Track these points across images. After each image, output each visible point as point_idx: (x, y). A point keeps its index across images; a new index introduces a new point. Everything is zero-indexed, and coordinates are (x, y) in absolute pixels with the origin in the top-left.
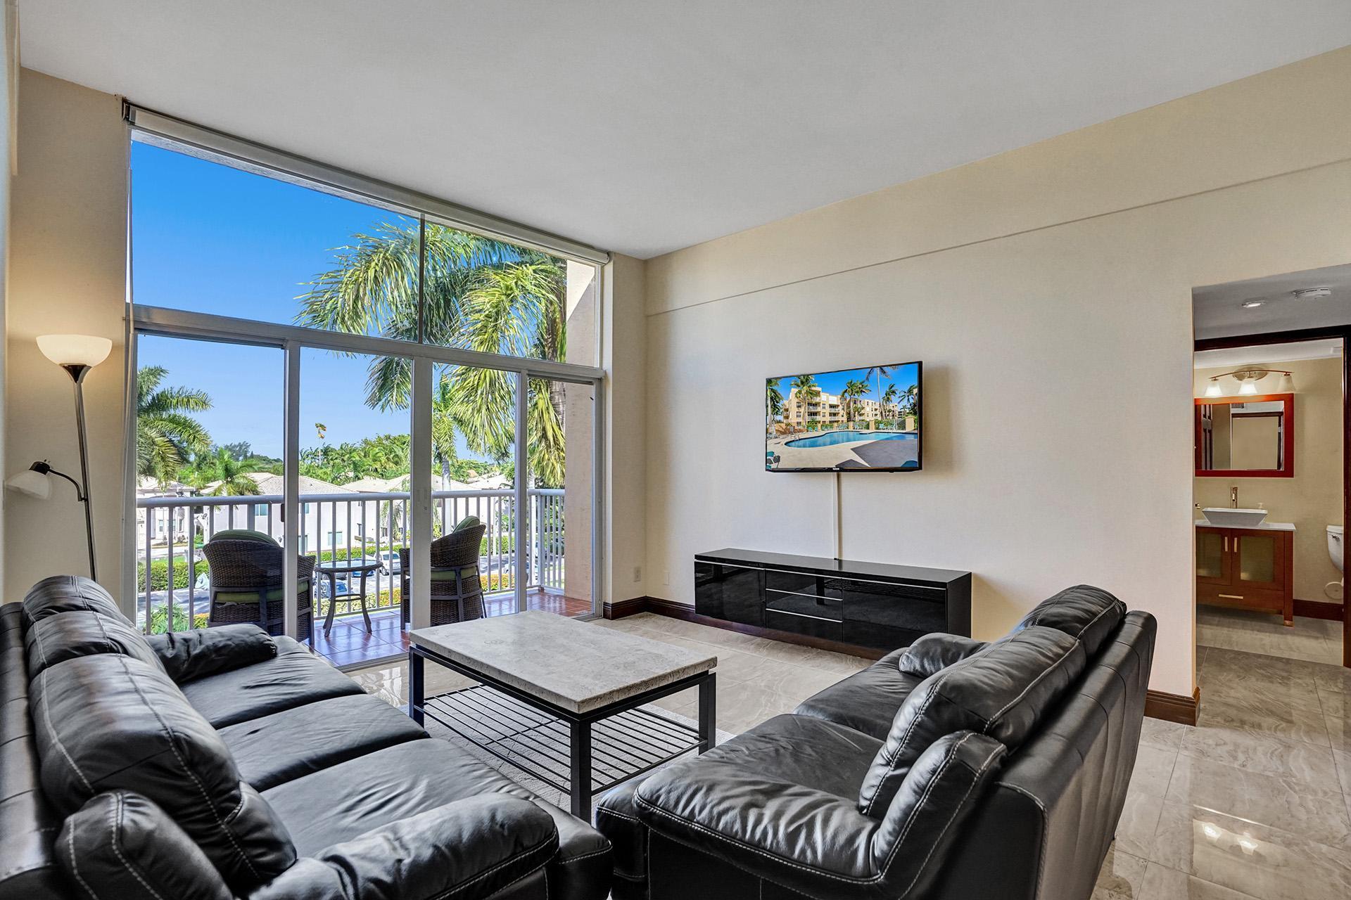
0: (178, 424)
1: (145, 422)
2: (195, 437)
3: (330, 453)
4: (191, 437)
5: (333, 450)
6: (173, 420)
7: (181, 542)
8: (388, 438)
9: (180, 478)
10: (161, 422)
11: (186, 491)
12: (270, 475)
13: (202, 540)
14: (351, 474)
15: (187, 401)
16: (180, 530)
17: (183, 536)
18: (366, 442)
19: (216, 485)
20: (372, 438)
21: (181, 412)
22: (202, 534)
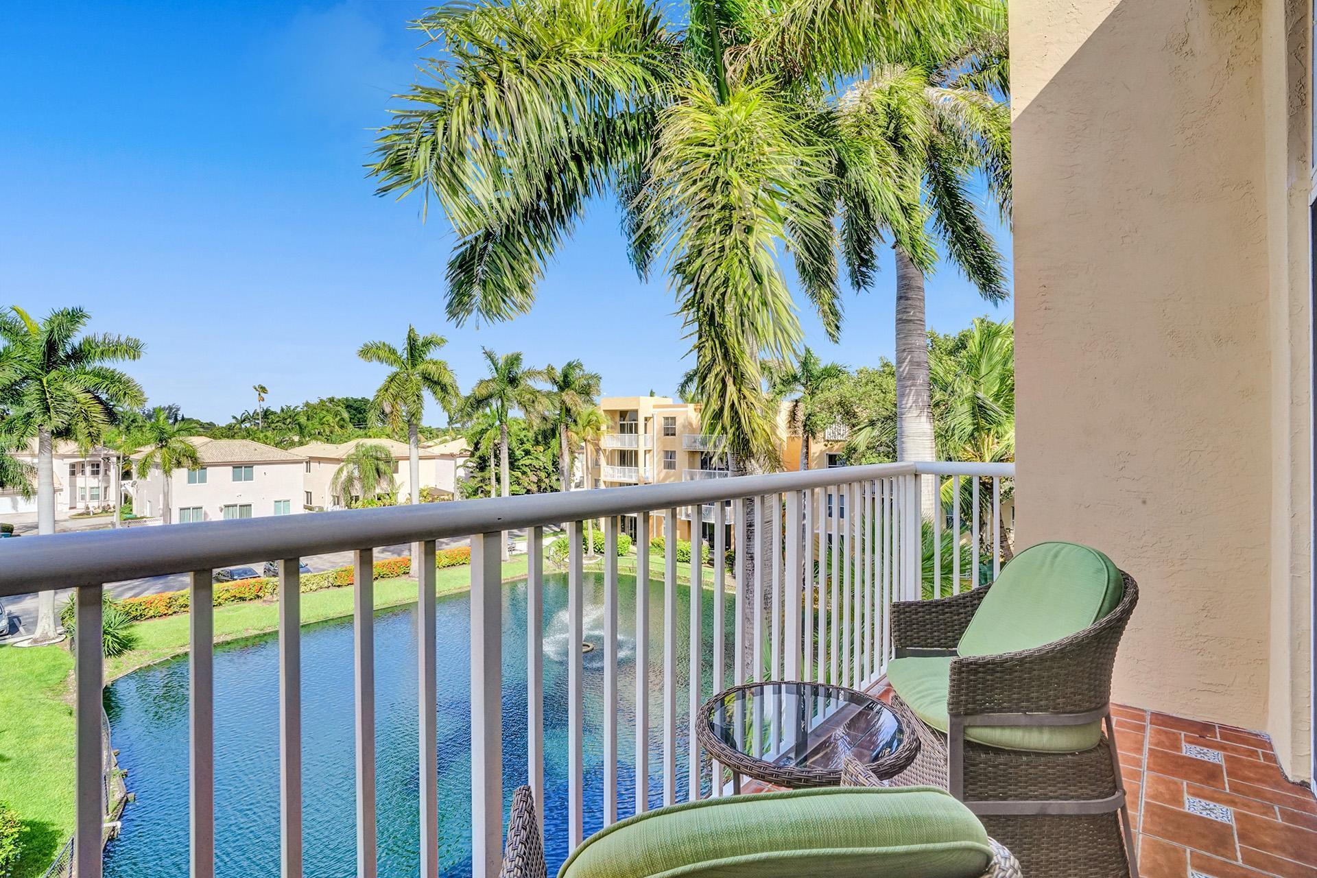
0: (104, 378)
1: (64, 376)
2: (125, 394)
3: (270, 417)
4: (122, 393)
5: (274, 413)
6: (98, 374)
7: (107, 512)
8: (332, 400)
9: (104, 443)
10: (85, 376)
11: (113, 456)
12: (208, 439)
13: (131, 510)
14: (296, 439)
15: (114, 349)
16: (105, 498)
17: (108, 505)
18: (307, 405)
19: (147, 449)
20: (314, 401)
21: (109, 364)
22: (131, 503)
